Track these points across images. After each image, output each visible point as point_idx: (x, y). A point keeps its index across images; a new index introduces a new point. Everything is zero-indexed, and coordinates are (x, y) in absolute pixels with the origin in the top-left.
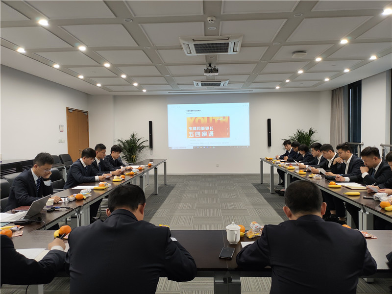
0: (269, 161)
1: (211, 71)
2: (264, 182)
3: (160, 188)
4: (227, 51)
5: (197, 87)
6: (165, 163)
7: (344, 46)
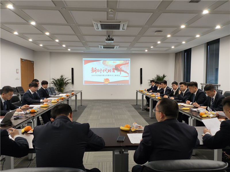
0: (141, 92)
1: (109, 40)
2: (138, 104)
3: (78, 107)
4: (119, 29)
5: (101, 49)
6: (81, 93)
7: (183, 29)
